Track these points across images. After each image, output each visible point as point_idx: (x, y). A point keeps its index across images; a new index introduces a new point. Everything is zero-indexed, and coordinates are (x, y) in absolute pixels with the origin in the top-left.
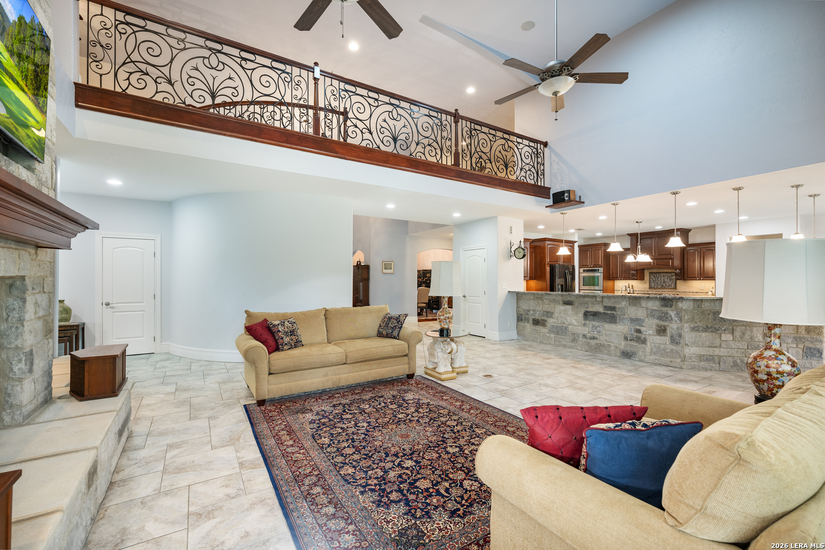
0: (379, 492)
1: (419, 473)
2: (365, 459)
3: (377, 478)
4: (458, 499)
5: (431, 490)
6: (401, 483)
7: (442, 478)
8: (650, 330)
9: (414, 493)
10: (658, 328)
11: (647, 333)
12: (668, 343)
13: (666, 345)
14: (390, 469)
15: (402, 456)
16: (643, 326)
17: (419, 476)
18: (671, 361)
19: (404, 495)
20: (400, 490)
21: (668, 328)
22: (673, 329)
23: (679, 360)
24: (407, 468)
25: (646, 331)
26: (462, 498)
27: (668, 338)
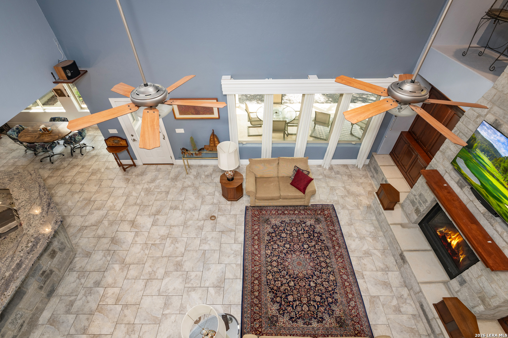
0: (319, 239)
1: (305, 240)
2: (319, 256)
3: (318, 244)
4: (301, 226)
5: (305, 232)
6: (312, 239)
7: (300, 235)
8: (48, 263)
9: (310, 233)
10: (51, 256)
11: (48, 266)
12: (61, 254)
13: (62, 257)
14: (313, 247)
15: (306, 251)
16: (43, 267)
17: (306, 239)
18: (70, 259)
19: (313, 234)
20: (314, 236)
21: (55, 249)
22: (57, 245)
23: (72, 253)
24: (307, 244)
25: (47, 267)
26: (299, 226)
27: (58, 253)
